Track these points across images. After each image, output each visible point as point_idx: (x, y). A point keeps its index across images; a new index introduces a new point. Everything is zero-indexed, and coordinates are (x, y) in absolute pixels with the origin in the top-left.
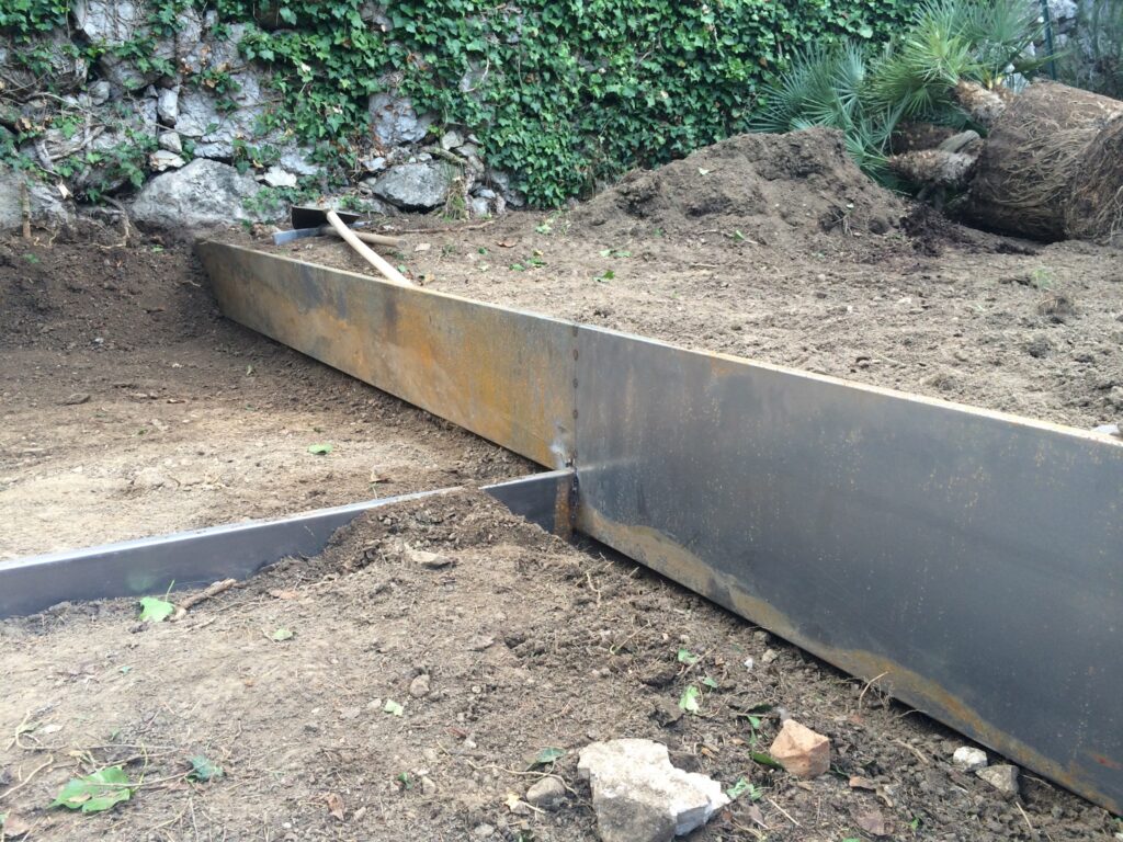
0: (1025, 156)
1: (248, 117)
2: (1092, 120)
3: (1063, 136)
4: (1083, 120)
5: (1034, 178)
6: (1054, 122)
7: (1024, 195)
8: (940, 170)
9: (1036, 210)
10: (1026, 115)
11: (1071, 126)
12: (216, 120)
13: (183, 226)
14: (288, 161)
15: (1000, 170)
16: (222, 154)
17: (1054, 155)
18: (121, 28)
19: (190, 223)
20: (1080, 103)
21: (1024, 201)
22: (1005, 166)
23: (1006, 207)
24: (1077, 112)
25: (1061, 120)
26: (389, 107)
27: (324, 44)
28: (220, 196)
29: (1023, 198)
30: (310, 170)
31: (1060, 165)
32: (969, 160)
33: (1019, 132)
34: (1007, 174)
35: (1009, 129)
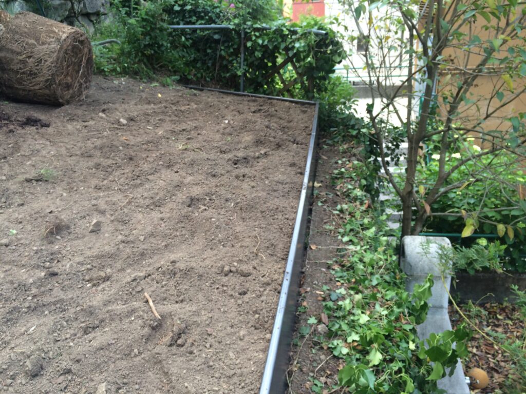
0: (23, 62)
2: (54, 40)
3: (41, 50)
4: (48, 40)
5: (32, 74)
6: (33, 41)
7: (30, 83)
9: (41, 91)
10: (17, 37)
11: (43, 44)
15: (12, 70)
17: (39, 61)
20: (44, 29)
21: (32, 86)
22: (15, 67)
23: (24, 90)
24: (44, 35)
25: (37, 40)
29: (31, 85)
31: (45, 66)
33: (15, 47)
34: (17, 72)
35: (9, 46)
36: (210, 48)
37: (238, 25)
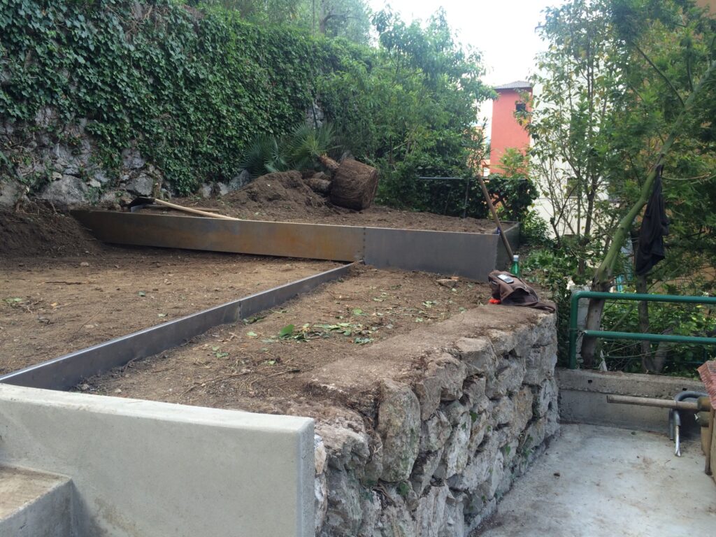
0: (349, 182)
1: (86, 158)
2: (366, 173)
3: (360, 177)
4: (364, 173)
5: (352, 189)
6: (356, 172)
7: (350, 195)
8: (320, 186)
9: (354, 200)
10: (347, 169)
11: (361, 174)
12: (71, 158)
13: (65, 205)
14: (97, 176)
15: (341, 187)
16: (73, 173)
17: (358, 183)
18: (47, 119)
19: (68, 203)
20: (361, 167)
21: (350, 197)
22: (343, 185)
23: (344, 199)
24: (362, 170)
25: (358, 171)
26: (131, 154)
27: (113, 128)
28: (77, 191)
30: (105, 180)
31: (361, 185)
32: (329, 183)
33: (346, 174)
34: (344, 188)
35: (343, 174)
36: (442, 193)
37: (465, 177)
